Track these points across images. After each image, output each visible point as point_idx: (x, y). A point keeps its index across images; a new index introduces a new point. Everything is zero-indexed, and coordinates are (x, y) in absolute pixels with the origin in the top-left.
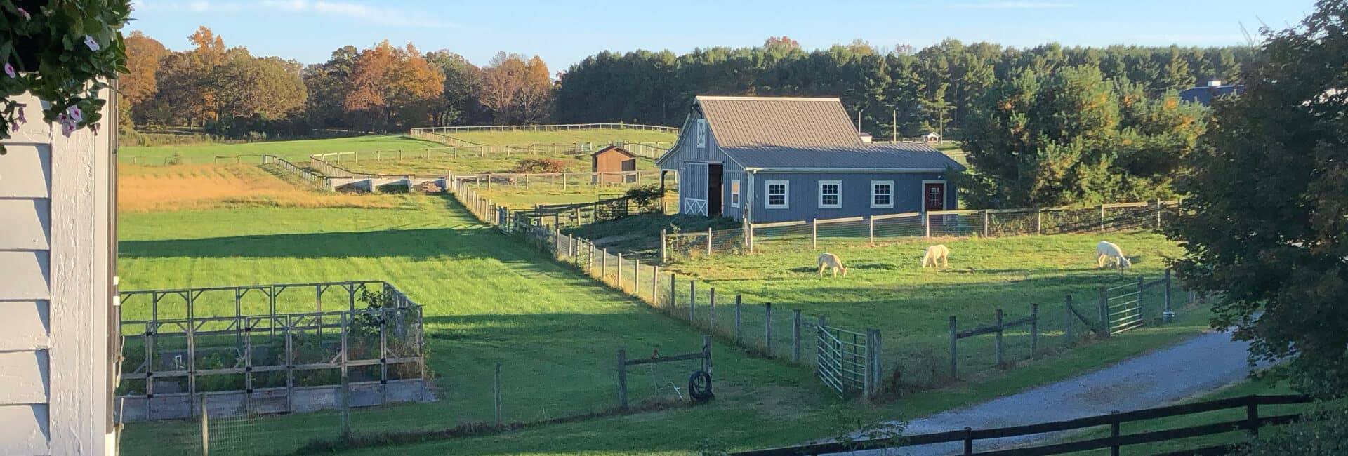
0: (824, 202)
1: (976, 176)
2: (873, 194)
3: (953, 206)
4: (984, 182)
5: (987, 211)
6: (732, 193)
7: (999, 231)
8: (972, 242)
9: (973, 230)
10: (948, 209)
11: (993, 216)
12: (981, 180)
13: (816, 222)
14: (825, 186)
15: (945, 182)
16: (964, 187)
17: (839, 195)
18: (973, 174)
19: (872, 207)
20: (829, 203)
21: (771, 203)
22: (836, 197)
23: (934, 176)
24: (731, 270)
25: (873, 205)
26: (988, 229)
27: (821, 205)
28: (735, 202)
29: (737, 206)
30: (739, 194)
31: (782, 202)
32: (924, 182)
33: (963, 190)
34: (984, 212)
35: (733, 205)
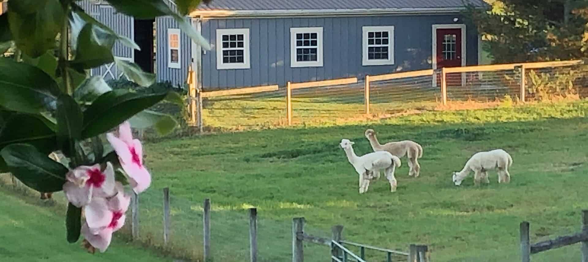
0: (299, 58)
1: (507, 18)
2: (366, 46)
3: (473, 61)
4: (517, 25)
5: (526, 65)
6: (170, 48)
7: (541, 94)
8: (505, 109)
9: (505, 92)
10: (468, 65)
11: (533, 73)
12: (513, 23)
13: (290, 86)
14: (299, 36)
15: (463, 27)
16: (490, 32)
17: (319, 47)
18: (503, 14)
19: (364, 64)
20: (306, 59)
21: (225, 60)
22: (315, 51)
23: (447, 18)
24: (176, 158)
25: (366, 61)
26: (526, 90)
27: (295, 63)
28: (174, 59)
29: (178, 65)
30: (178, 48)
31: (241, 60)
32: (435, 27)
33: (489, 37)
34: (521, 67)
35: (171, 65)
